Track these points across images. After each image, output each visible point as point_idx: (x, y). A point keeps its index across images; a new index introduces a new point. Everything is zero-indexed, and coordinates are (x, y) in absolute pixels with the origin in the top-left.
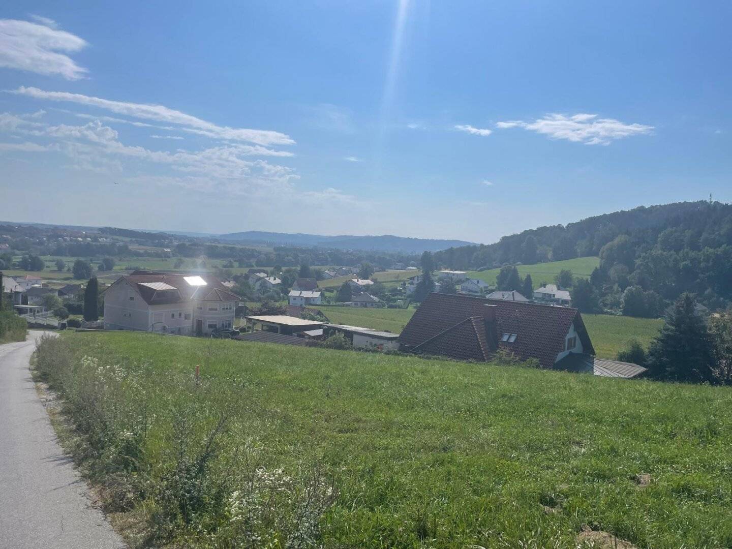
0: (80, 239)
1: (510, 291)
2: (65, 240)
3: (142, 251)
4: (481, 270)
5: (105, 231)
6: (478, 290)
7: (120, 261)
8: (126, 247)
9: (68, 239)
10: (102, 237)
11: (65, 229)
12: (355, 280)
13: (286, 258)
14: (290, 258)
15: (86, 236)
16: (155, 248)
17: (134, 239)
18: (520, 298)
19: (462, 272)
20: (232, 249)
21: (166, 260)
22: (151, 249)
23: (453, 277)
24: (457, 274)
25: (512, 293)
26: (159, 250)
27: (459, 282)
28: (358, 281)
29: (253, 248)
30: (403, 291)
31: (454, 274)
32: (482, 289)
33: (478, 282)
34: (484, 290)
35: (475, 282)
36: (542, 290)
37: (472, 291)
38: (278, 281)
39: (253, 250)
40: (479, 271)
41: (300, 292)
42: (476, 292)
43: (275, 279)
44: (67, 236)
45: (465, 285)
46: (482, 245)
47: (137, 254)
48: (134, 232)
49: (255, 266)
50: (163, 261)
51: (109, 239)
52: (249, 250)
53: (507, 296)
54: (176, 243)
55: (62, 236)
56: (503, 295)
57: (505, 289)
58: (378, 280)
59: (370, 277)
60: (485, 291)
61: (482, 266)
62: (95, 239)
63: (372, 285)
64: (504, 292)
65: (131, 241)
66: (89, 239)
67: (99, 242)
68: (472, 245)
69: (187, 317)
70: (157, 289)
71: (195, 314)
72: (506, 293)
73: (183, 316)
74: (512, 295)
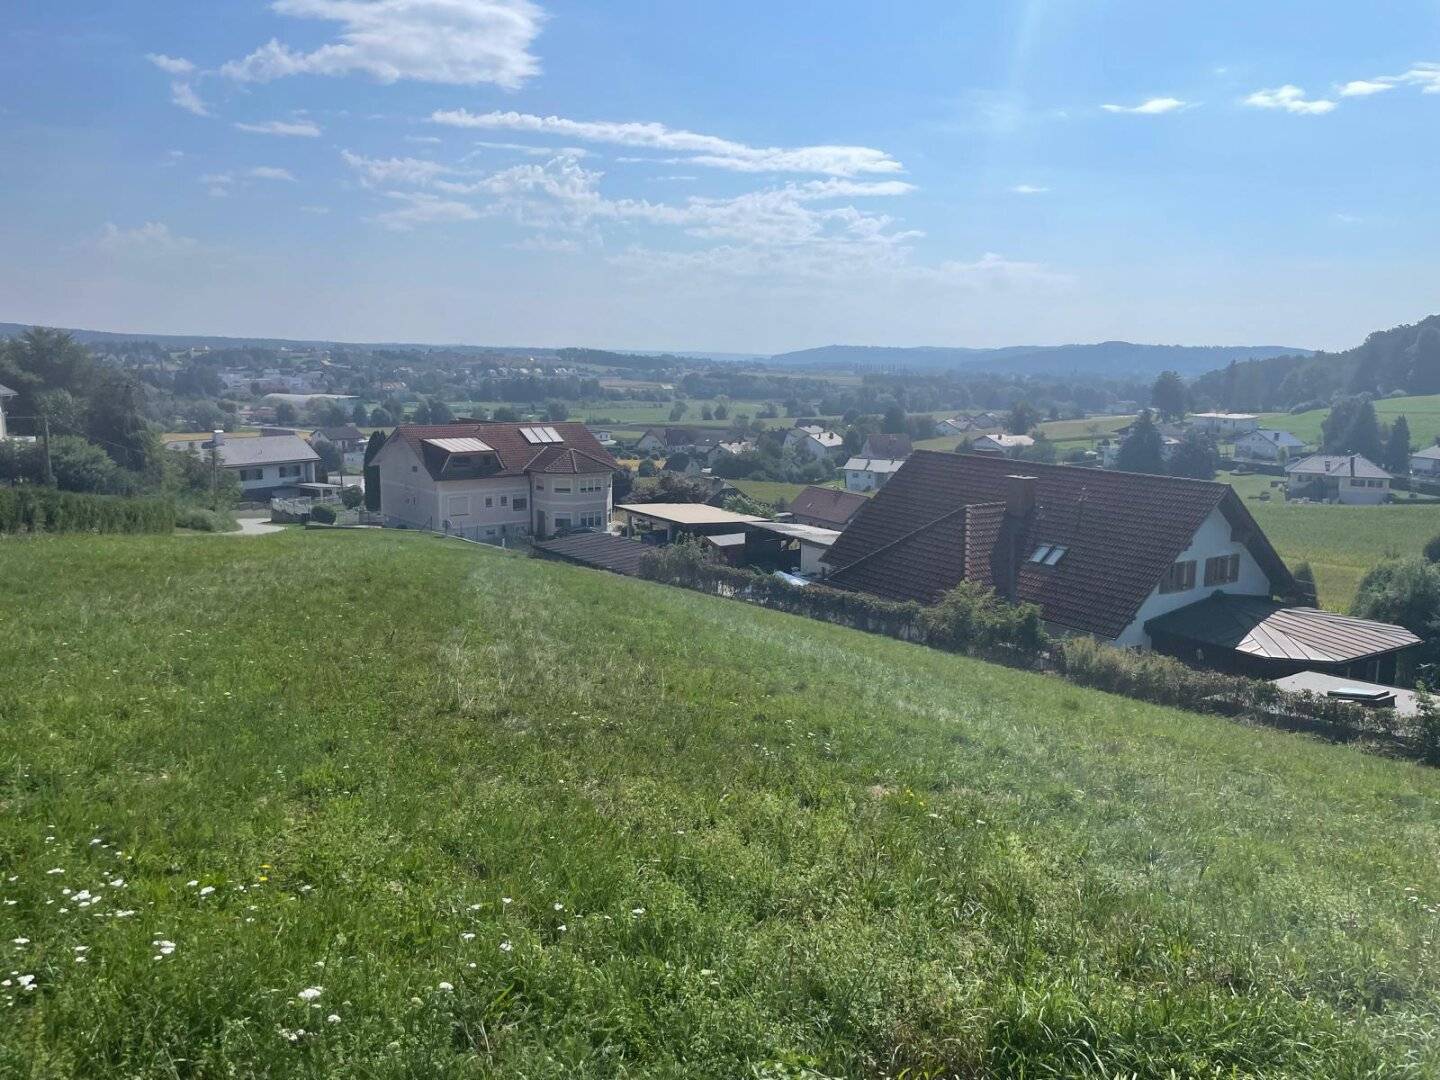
0: (524, 371)
1: (1347, 454)
2: (499, 373)
3: (622, 390)
4: (1299, 411)
5: (569, 355)
6: (1276, 454)
7: (583, 408)
8: (595, 382)
9: (504, 370)
10: (560, 367)
11: (501, 353)
12: (994, 437)
13: (879, 395)
14: (886, 395)
15: (535, 365)
16: (649, 383)
17: (613, 369)
18: (1369, 471)
19: (1246, 416)
20: (783, 381)
21: (661, 406)
22: (638, 385)
23: (1223, 426)
24: (1234, 421)
25: (1349, 458)
26: (652, 386)
27: (1235, 436)
28: (1000, 438)
29: (823, 378)
30: (1098, 458)
31: (1225, 421)
32: (1284, 453)
33: (1277, 436)
34: (1288, 455)
35: (1271, 437)
37: (1261, 457)
38: (838, 441)
39: (821, 382)
40: (1293, 413)
41: (866, 461)
42: (1271, 459)
43: (831, 437)
44: (504, 366)
45: (1245, 442)
46: (1320, 354)
47: (615, 396)
48: (615, 355)
49: (818, 413)
50: (655, 406)
51: (571, 370)
52: (813, 383)
53: (1337, 466)
54: (686, 373)
55: (495, 367)
56: (1328, 465)
57: (1338, 452)
58: (1047, 437)
59: (1032, 430)
60: (1291, 456)
61: (1303, 402)
62: (549, 371)
63: (1028, 447)
64: (1330, 459)
65: (609, 372)
66: (539, 370)
67: (555, 374)
68: (1292, 355)
69: (519, 504)
70: (452, 451)
71: (534, 499)
72: (1336, 461)
73: (510, 502)
74: (1348, 465)
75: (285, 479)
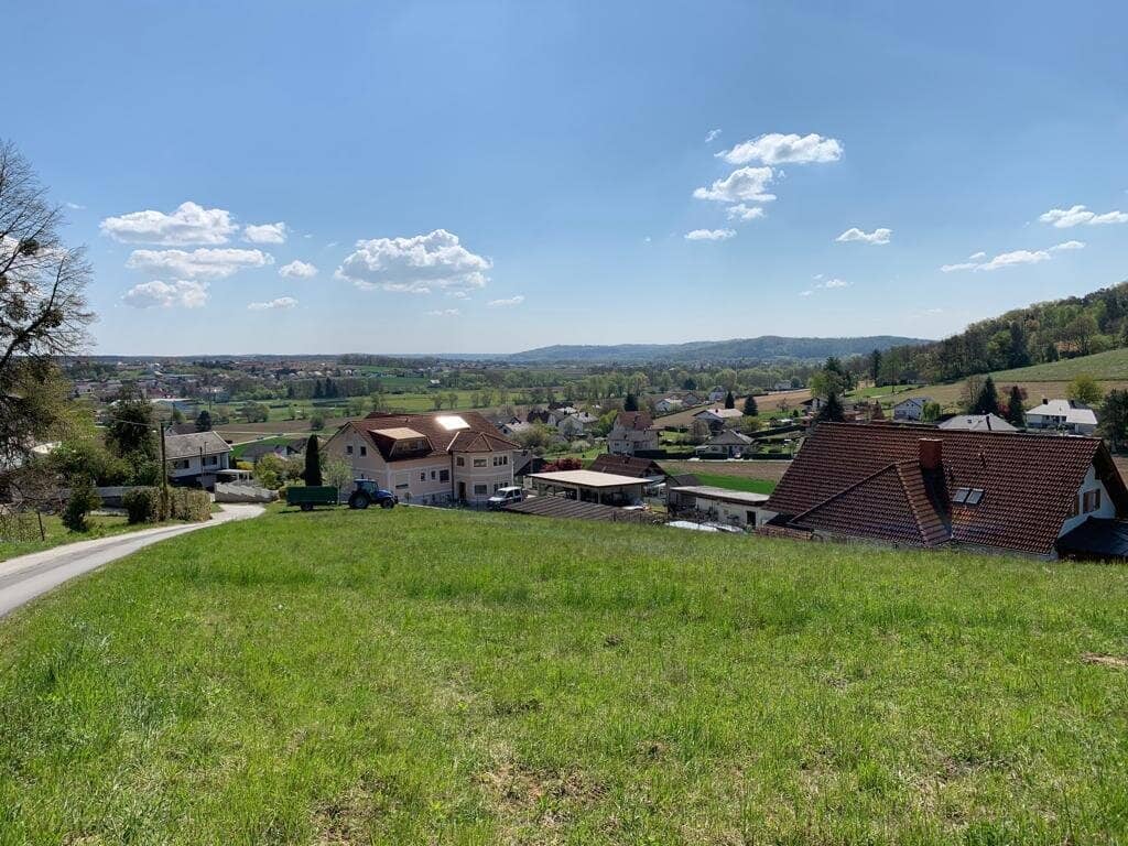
0: (318, 373)
1: (981, 414)
2: (299, 376)
9: (303, 374)
10: (346, 369)
12: (712, 411)
15: (326, 369)
17: (391, 370)
18: (999, 425)
25: (985, 417)
26: (422, 382)
28: (717, 411)
36: (1042, 410)
38: (592, 418)
43: (587, 416)
44: (302, 370)
45: (901, 408)
53: (977, 423)
54: (447, 370)
55: (294, 371)
56: (970, 422)
57: (973, 412)
62: (338, 372)
64: (971, 417)
66: (329, 373)
67: (342, 376)
69: (444, 476)
70: (397, 438)
71: (455, 473)
72: (975, 418)
73: (438, 476)
74: (985, 422)
75: (207, 467)
